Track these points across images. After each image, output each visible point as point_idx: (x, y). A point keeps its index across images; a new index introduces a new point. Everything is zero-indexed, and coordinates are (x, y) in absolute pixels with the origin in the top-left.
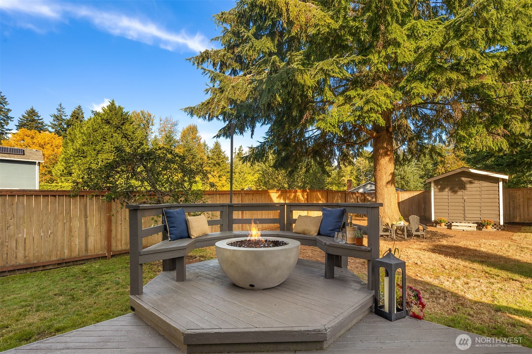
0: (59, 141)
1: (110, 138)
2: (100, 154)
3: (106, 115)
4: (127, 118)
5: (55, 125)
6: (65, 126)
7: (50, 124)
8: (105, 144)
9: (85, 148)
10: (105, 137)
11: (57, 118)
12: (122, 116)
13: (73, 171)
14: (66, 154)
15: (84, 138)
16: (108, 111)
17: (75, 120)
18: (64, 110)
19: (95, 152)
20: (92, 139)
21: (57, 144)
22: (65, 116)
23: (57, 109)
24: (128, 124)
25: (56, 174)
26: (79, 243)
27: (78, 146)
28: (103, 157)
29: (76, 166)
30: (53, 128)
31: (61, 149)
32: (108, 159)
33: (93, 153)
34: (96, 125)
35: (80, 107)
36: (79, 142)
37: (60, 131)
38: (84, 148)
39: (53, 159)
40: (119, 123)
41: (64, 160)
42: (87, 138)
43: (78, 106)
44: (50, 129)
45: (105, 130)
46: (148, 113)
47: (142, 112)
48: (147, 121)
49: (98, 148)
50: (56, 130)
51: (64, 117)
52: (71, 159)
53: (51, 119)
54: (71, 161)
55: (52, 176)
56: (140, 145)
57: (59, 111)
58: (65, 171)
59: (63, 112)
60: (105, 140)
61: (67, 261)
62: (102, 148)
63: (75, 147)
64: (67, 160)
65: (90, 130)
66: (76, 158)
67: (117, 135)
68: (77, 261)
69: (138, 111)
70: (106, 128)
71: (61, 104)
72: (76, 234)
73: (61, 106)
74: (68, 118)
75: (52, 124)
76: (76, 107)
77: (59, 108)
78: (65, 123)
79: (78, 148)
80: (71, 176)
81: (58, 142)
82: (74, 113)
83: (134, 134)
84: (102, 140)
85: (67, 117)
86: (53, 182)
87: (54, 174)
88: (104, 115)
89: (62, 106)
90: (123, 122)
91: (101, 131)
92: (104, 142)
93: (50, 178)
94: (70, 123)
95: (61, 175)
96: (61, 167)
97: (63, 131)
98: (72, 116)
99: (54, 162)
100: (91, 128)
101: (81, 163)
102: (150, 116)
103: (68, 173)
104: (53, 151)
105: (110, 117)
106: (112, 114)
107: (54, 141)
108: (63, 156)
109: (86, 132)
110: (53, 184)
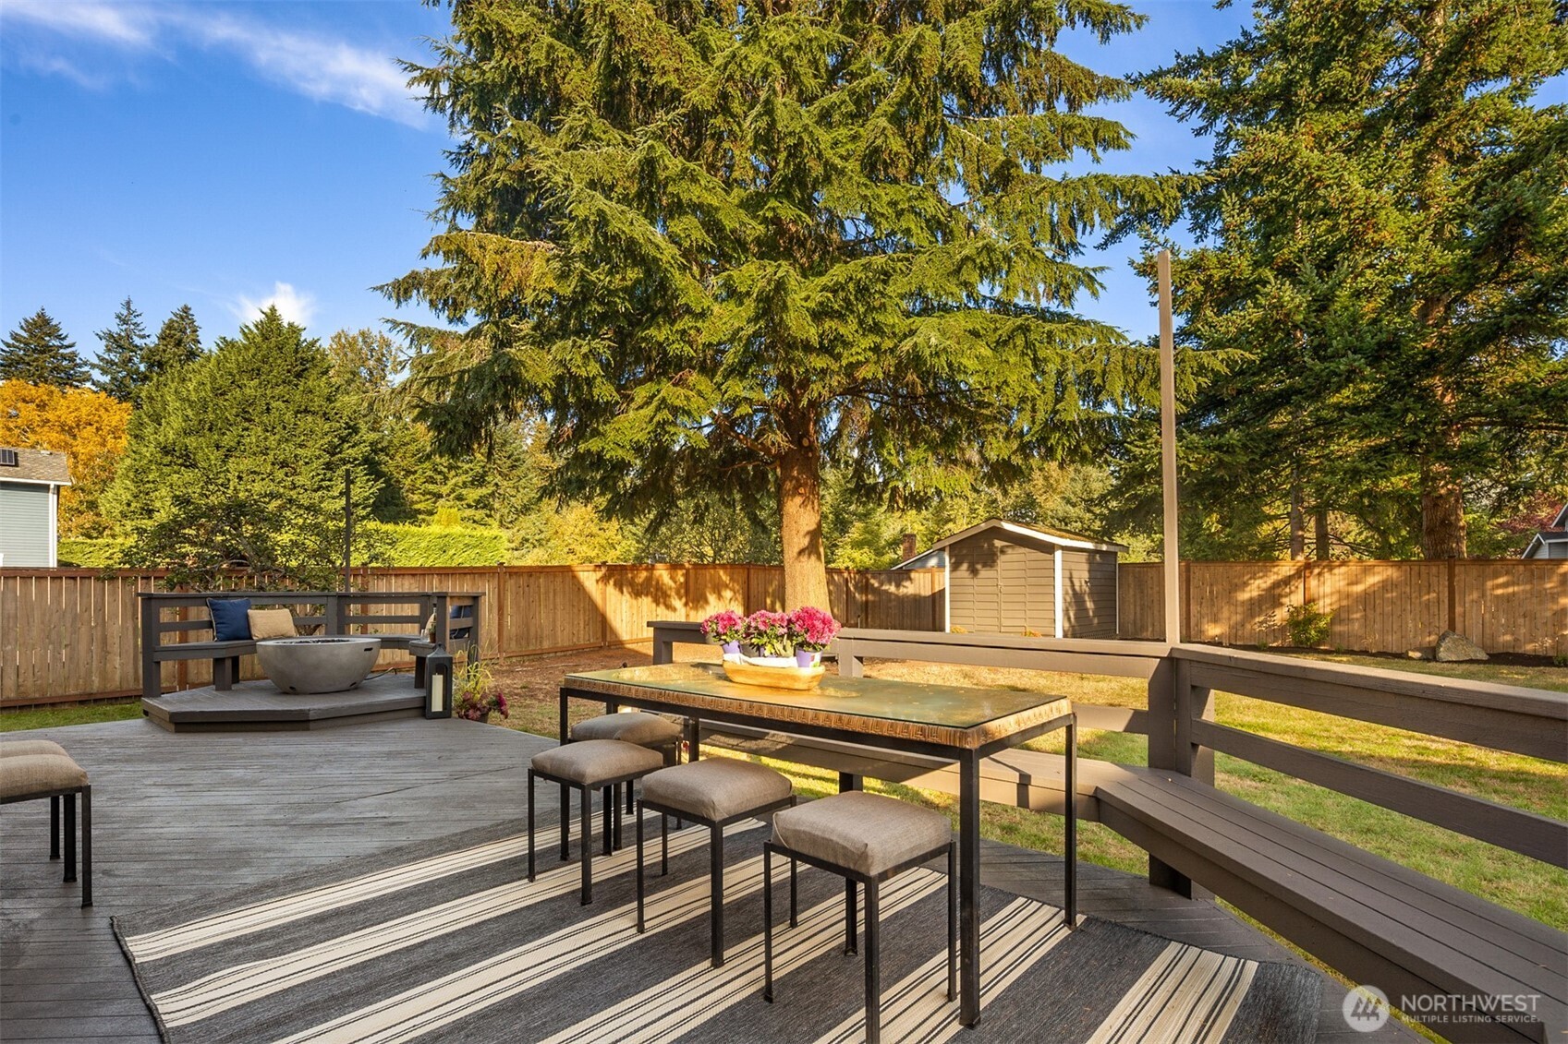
0: (120, 414)
1: (262, 413)
2: (233, 459)
3: (253, 350)
4: (313, 358)
5: (112, 363)
6: (142, 368)
7: (96, 361)
8: (247, 429)
9: (191, 442)
10: (248, 412)
11: (115, 342)
12: (296, 351)
13: (158, 504)
14: (137, 457)
15: (190, 412)
16: (258, 339)
17: (171, 349)
18: (138, 320)
19: (220, 453)
20: (212, 417)
21: (114, 424)
22: (143, 337)
23: (118, 317)
24: (314, 373)
25: (109, 512)
26: (122, 665)
27: (171, 436)
28: (242, 467)
29: (164, 491)
30: (104, 372)
31: (124, 442)
32: (254, 472)
33: (215, 456)
34: (222, 376)
35: (186, 309)
36: (175, 426)
37: (128, 381)
38: (187, 441)
39: (103, 469)
40: (289, 371)
41: (131, 475)
42: (198, 414)
43: (181, 306)
44: (96, 375)
45: (248, 391)
46: (382, 337)
47: (363, 334)
48: (379, 360)
49: (228, 440)
50: (114, 379)
51: (137, 341)
52: (151, 470)
53: (100, 347)
54: (151, 477)
55: (98, 515)
56: (350, 434)
57: (125, 322)
58: (133, 505)
59: (136, 325)
60: (249, 420)
61: (99, 697)
62: (239, 443)
63: (161, 439)
64: (138, 474)
65: (207, 393)
66: (165, 470)
67: (283, 406)
68: (116, 699)
69: (354, 332)
70: (251, 387)
71: (128, 303)
72: (116, 648)
73: (129, 309)
74: (152, 341)
75: (102, 359)
76: (175, 311)
77: (125, 312)
78: (142, 358)
79: (170, 441)
80: (150, 518)
81: (117, 417)
82: (170, 326)
83: (331, 402)
84: (239, 419)
85: (147, 341)
86: (101, 533)
87: (103, 512)
88: (247, 348)
89: (132, 308)
90: (299, 368)
91: (238, 393)
92: (246, 424)
93: (94, 522)
94: (157, 358)
95: (124, 515)
96: (122, 491)
97: (134, 380)
98: (162, 338)
99: (104, 475)
100: (208, 387)
101: (180, 483)
102: (388, 345)
103: (143, 509)
104: (103, 444)
105: (264, 356)
106: (268, 348)
107: (105, 416)
108: (128, 462)
109: (194, 397)
110: (100, 541)
